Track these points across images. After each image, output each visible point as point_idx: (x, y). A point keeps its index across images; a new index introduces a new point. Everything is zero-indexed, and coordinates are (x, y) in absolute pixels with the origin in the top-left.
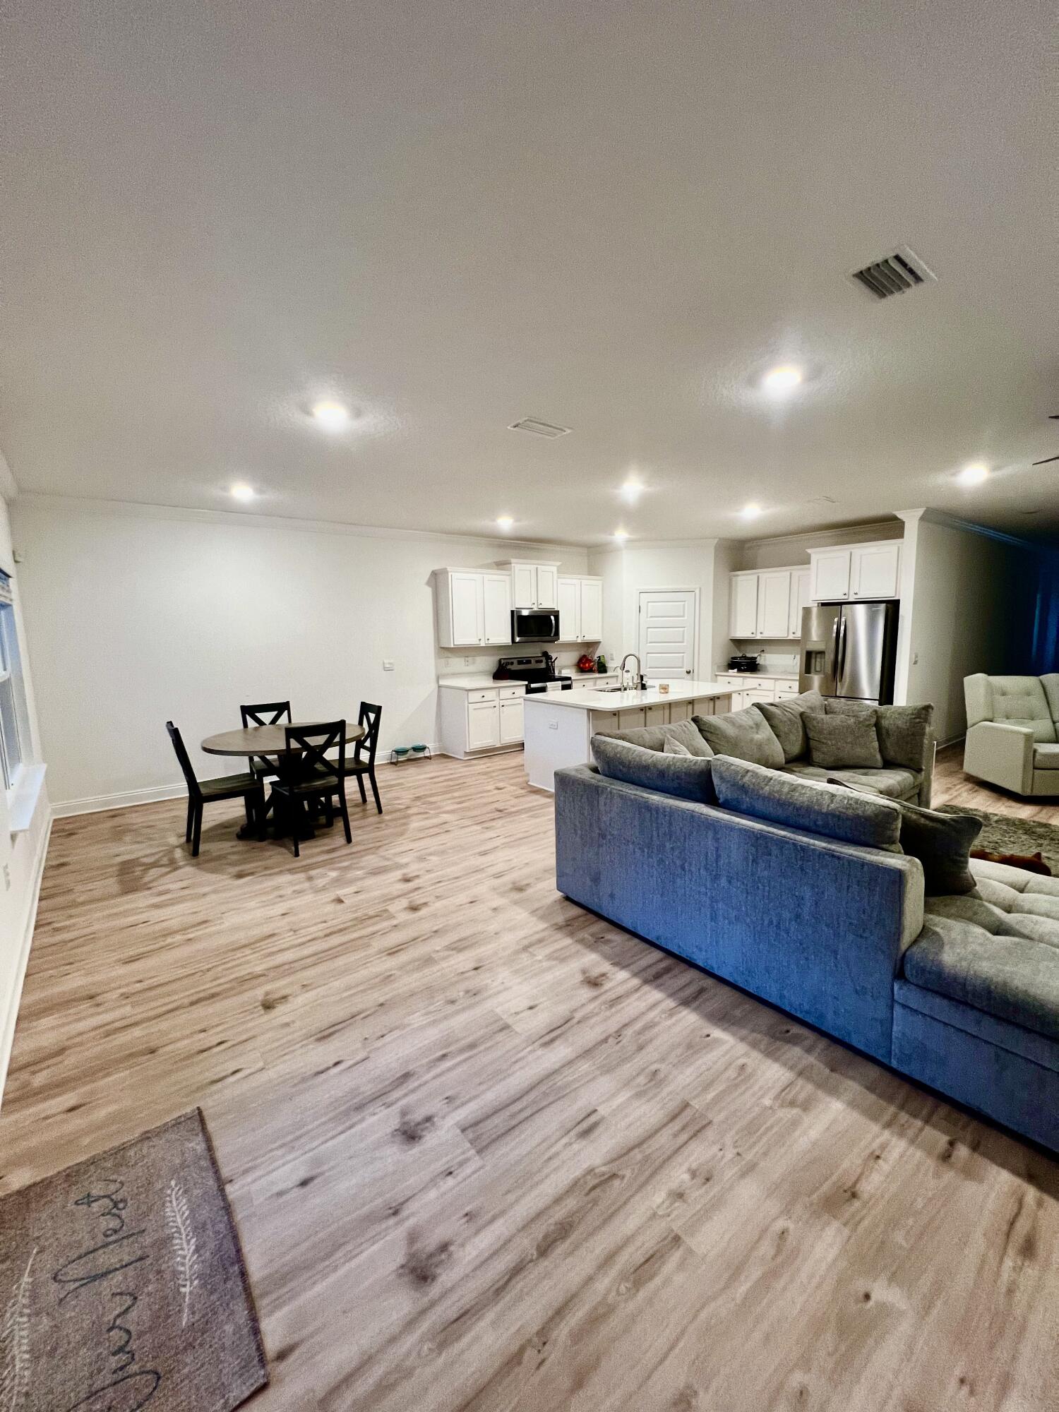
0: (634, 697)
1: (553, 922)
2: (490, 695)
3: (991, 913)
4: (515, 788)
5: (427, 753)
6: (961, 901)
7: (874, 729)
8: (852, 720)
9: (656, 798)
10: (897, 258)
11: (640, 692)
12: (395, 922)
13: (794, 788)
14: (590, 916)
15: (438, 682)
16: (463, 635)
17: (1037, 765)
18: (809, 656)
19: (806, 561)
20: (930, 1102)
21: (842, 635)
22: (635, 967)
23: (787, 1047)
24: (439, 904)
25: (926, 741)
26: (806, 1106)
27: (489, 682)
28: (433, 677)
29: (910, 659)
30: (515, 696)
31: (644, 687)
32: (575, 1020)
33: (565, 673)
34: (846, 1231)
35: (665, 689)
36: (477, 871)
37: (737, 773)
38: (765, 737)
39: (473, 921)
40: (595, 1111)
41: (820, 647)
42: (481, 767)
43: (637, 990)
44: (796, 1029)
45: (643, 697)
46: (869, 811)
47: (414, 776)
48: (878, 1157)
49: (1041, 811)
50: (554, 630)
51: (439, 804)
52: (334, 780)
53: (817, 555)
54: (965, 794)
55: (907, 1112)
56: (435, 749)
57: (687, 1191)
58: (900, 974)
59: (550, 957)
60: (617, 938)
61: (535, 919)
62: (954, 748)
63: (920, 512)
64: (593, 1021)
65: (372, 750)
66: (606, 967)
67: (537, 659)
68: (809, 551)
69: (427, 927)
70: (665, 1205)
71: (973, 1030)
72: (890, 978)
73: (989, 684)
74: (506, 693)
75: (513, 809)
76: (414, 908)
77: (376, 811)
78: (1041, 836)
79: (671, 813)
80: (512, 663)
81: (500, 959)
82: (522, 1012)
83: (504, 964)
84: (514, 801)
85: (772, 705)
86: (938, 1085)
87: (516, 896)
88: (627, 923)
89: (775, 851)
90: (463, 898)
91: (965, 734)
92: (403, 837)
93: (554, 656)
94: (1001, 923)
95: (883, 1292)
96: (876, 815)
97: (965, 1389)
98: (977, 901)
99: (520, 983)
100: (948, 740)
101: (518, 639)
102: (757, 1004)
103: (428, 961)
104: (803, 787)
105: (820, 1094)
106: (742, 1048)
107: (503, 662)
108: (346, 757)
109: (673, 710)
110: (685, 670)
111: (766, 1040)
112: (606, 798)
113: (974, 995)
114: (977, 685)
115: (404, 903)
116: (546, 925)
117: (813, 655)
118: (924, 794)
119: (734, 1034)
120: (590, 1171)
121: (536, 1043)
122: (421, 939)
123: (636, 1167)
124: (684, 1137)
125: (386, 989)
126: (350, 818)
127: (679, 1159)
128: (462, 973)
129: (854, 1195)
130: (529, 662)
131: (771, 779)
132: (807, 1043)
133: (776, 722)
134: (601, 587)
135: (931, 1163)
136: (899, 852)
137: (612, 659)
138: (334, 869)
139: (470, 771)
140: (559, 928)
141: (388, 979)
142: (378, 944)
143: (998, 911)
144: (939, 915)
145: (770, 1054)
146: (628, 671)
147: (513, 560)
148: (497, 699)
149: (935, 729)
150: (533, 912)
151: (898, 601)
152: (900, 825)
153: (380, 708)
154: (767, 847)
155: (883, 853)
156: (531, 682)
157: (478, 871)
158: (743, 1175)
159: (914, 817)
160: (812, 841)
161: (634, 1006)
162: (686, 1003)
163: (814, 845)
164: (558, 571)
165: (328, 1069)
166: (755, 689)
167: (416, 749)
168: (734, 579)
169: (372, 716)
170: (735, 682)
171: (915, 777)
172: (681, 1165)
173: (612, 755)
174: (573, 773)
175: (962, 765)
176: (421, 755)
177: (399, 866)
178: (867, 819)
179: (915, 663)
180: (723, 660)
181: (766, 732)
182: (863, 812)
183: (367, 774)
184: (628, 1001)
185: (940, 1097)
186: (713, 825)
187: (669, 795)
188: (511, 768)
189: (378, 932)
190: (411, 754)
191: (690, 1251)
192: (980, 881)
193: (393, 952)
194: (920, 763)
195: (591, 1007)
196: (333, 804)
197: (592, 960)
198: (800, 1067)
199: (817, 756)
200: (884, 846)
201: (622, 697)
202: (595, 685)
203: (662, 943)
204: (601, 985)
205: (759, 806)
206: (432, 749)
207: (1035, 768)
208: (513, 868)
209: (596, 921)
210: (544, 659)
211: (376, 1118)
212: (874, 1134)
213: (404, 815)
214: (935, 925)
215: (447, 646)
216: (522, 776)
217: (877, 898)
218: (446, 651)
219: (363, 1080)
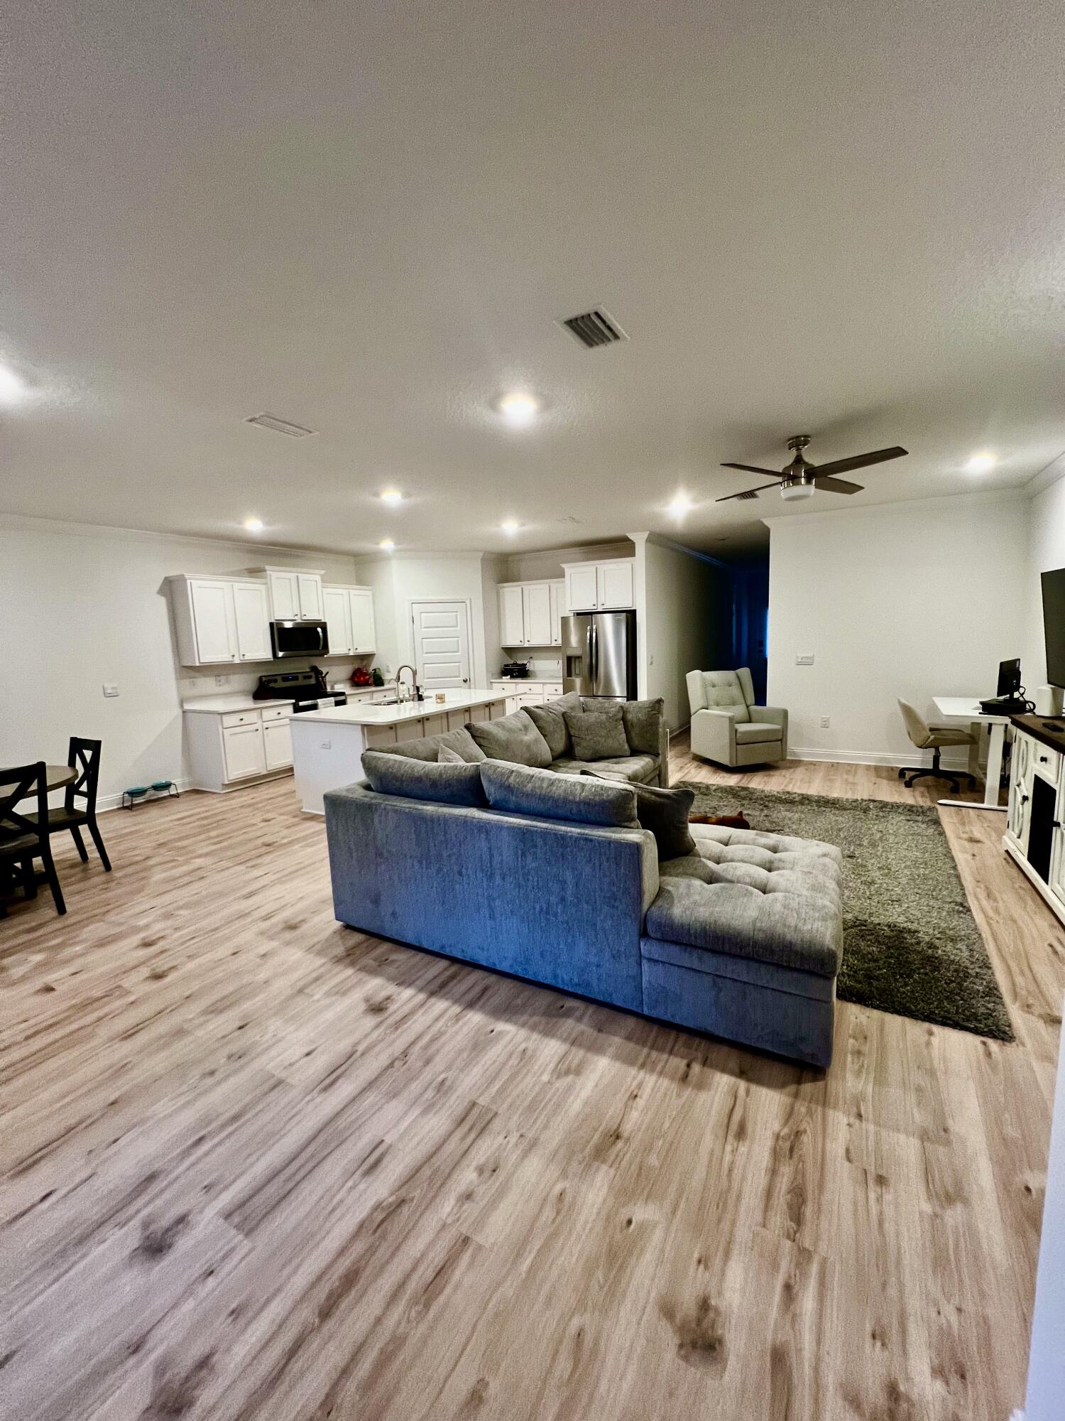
0: (411, 709)
1: (331, 956)
2: (252, 717)
3: (706, 866)
4: (285, 817)
5: (173, 791)
6: (685, 860)
7: (621, 722)
8: (604, 717)
9: (430, 809)
10: (597, 314)
11: (417, 703)
12: (132, 998)
13: (552, 783)
14: (373, 940)
15: (182, 706)
16: (211, 650)
17: (739, 741)
18: (570, 661)
19: (561, 575)
20: (673, 1034)
21: (594, 641)
22: (420, 983)
23: (563, 1020)
24: (191, 965)
25: (660, 730)
26: (578, 1071)
27: (250, 704)
28: (175, 700)
29: (647, 660)
30: (281, 716)
31: (420, 698)
32: (358, 1053)
33: (339, 688)
34: (612, 1171)
35: (441, 698)
36: (241, 917)
37: (502, 774)
38: (533, 738)
39: (237, 974)
40: (383, 1141)
41: (578, 653)
42: (246, 798)
43: (422, 1005)
44: (570, 1003)
45: (421, 709)
46: (612, 794)
47: (156, 820)
48: (636, 1096)
49: (743, 778)
50: (322, 643)
51: (190, 848)
52: (34, 838)
53: (569, 569)
54: (693, 771)
55: (656, 1050)
56: (183, 785)
57: (476, 1189)
58: (644, 934)
59: (328, 994)
60: (402, 956)
61: (311, 956)
62: (683, 735)
63: (646, 535)
64: (377, 1049)
65: (91, 795)
66: (391, 989)
67: (306, 674)
68: (563, 566)
69: (176, 994)
70: (455, 1211)
71: (696, 965)
72: (636, 938)
73: (703, 679)
74: (269, 714)
75: (285, 841)
76: (158, 977)
77: (102, 868)
78: (744, 798)
79: (444, 822)
80: (276, 681)
81: (271, 1009)
82: (297, 1061)
83: (275, 1014)
84: (285, 832)
85: (537, 707)
86: (677, 1020)
87: (288, 935)
88: (410, 938)
89: (540, 842)
90: (223, 951)
91: (689, 722)
92: (143, 894)
93: (324, 670)
94: (713, 873)
95: (642, 1213)
96: (617, 798)
97: (702, 1267)
98: (697, 859)
99: (296, 1030)
100: (680, 727)
101: (281, 654)
102: (535, 989)
103: (180, 1033)
104: (560, 781)
105: (589, 1055)
106: (523, 1033)
107: (264, 679)
108: (49, 808)
109: (451, 719)
110: (461, 678)
111: (544, 1020)
112: (380, 816)
113: (696, 937)
114: (695, 678)
115: (145, 971)
116: (323, 961)
117: (573, 660)
118: (663, 774)
119: (516, 1023)
120: (377, 1207)
121: (315, 1091)
122: (168, 1010)
123: (425, 1185)
124: (473, 1136)
125: (120, 1083)
126: (61, 884)
127: (465, 1162)
128: (224, 1037)
129: (618, 1137)
130: (296, 678)
131: (533, 776)
132: (578, 1013)
133: (541, 723)
134: (371, 598)
135: (674, 1087)
136: (638, 828)
137: (388, 672)
138: (40, 951)
139: (228, 806)
140: (339, 960)
141: (121, 1069)
142: (104, 1032)
143: (711, 864)
144: (671, 876)
145: (548, 1033)
146: (402, 683)
147: (267, 567)
148: (260, 722)
149: (668, 717)
150: (309, 950)
151: (635, 611)
152: (636, 804)
153: (99, 743)
154: (533, 840)
155: (625, 830)
156: (298, 700)
157: (243, 916)
158: (526, 1154)
159: (647, 795)
160: (569, 829)
161: (419, 1023)
162: (471, 1005)
163: (571, 832)
164: (323, 581)
165: (33, 1206)
166: (525, 693)
167: (157, 788)
168: (501, 591)
169: (88, 754)
170: (509, 688)
171: (654, 760)
172: (468, 1166)
173: (383, 770)
174: (344, 794)
175: (690, 747)
176: (165, 793)
177: (136, 930)
178: (610, 802)
179: (652, 663)
180: (496, 668)
181: (534, 733)
182: (608, 796)
183: (86, 826)
184: (415, 1018)
185: (680, 1029)
186: (483, 827)
187: (442, 804)
188: (281, 796)
189: (106, 1015)
190: (151, 794)
191: (480, 1247)
192: (699, 842)
193: (128, 1035)
194: (657, 748)
195: (376, 1033)
196: (35, 870)
197: (376, 986)
198: (574, 1035)
199: (578, 751)
200: (626, 824)
201: (399, 710)
202: (372, 698)
203: (447, 951)
204: (386, 1009)
205: (524, 803)
206: (180, 783)
207: (737, 744)
208: (286, 905)
209: (380, 944)
210: (313, 674)
211: (106, 1245)
212: (634, 1075)
213: (141, 869)
214: (668, 884)
215: (190, 664)
216: (295, 803)
217: (622, 870)
218: (189, 671)
219: (85, 1206)
